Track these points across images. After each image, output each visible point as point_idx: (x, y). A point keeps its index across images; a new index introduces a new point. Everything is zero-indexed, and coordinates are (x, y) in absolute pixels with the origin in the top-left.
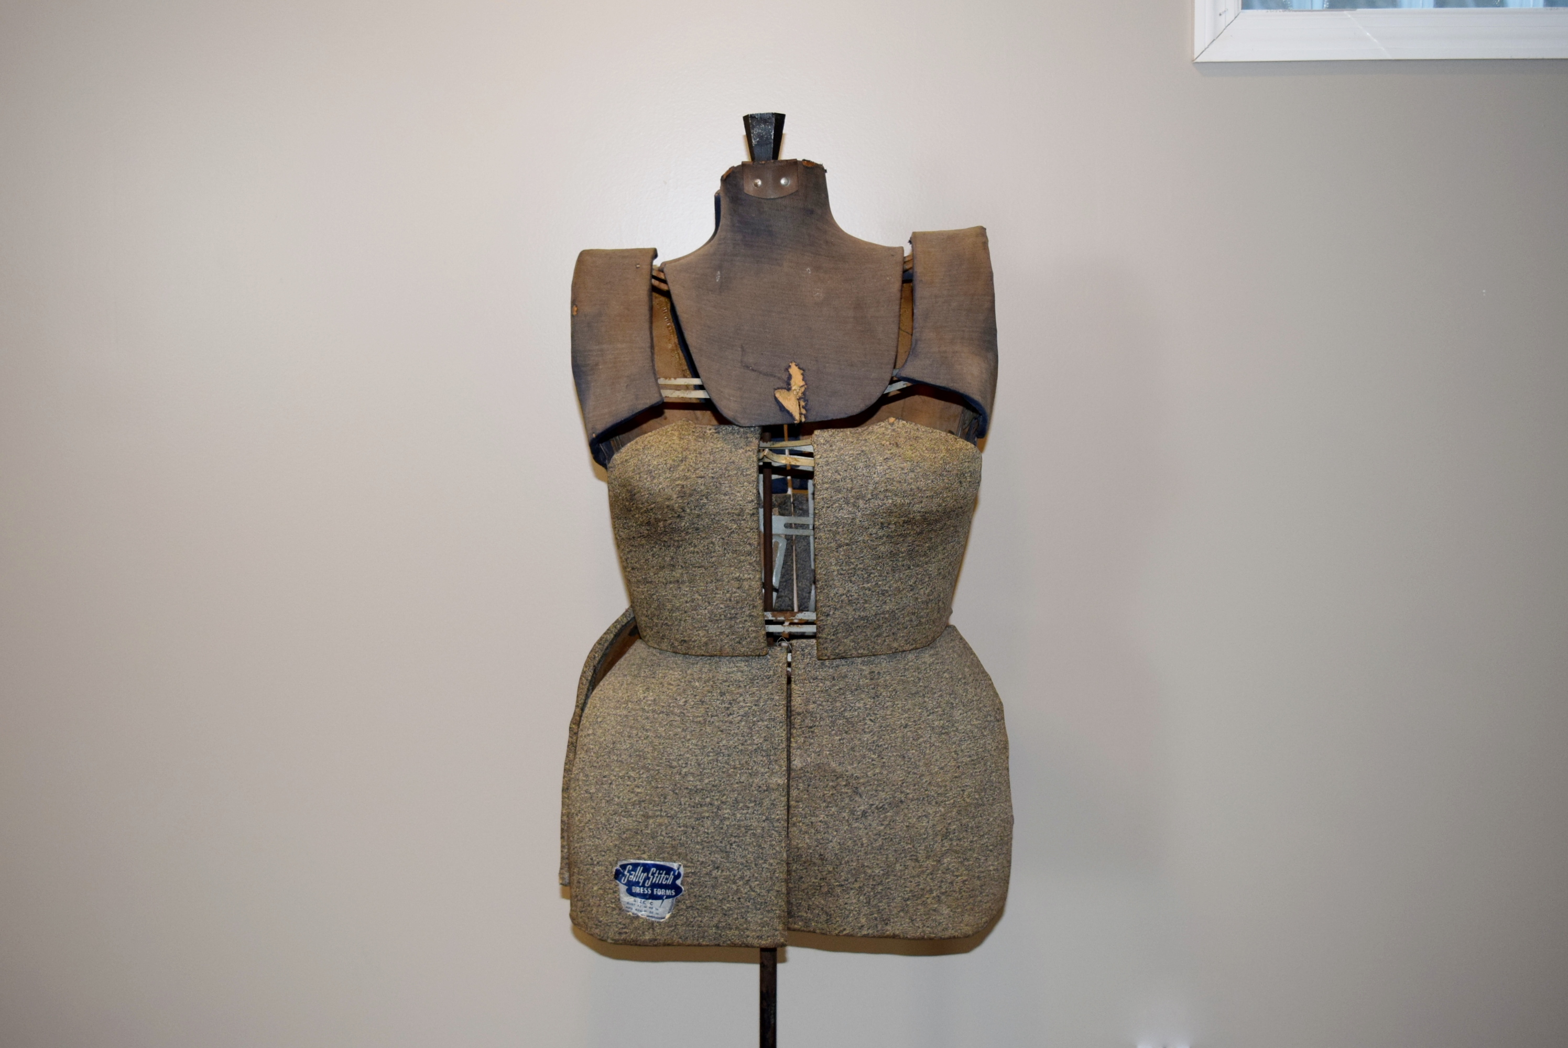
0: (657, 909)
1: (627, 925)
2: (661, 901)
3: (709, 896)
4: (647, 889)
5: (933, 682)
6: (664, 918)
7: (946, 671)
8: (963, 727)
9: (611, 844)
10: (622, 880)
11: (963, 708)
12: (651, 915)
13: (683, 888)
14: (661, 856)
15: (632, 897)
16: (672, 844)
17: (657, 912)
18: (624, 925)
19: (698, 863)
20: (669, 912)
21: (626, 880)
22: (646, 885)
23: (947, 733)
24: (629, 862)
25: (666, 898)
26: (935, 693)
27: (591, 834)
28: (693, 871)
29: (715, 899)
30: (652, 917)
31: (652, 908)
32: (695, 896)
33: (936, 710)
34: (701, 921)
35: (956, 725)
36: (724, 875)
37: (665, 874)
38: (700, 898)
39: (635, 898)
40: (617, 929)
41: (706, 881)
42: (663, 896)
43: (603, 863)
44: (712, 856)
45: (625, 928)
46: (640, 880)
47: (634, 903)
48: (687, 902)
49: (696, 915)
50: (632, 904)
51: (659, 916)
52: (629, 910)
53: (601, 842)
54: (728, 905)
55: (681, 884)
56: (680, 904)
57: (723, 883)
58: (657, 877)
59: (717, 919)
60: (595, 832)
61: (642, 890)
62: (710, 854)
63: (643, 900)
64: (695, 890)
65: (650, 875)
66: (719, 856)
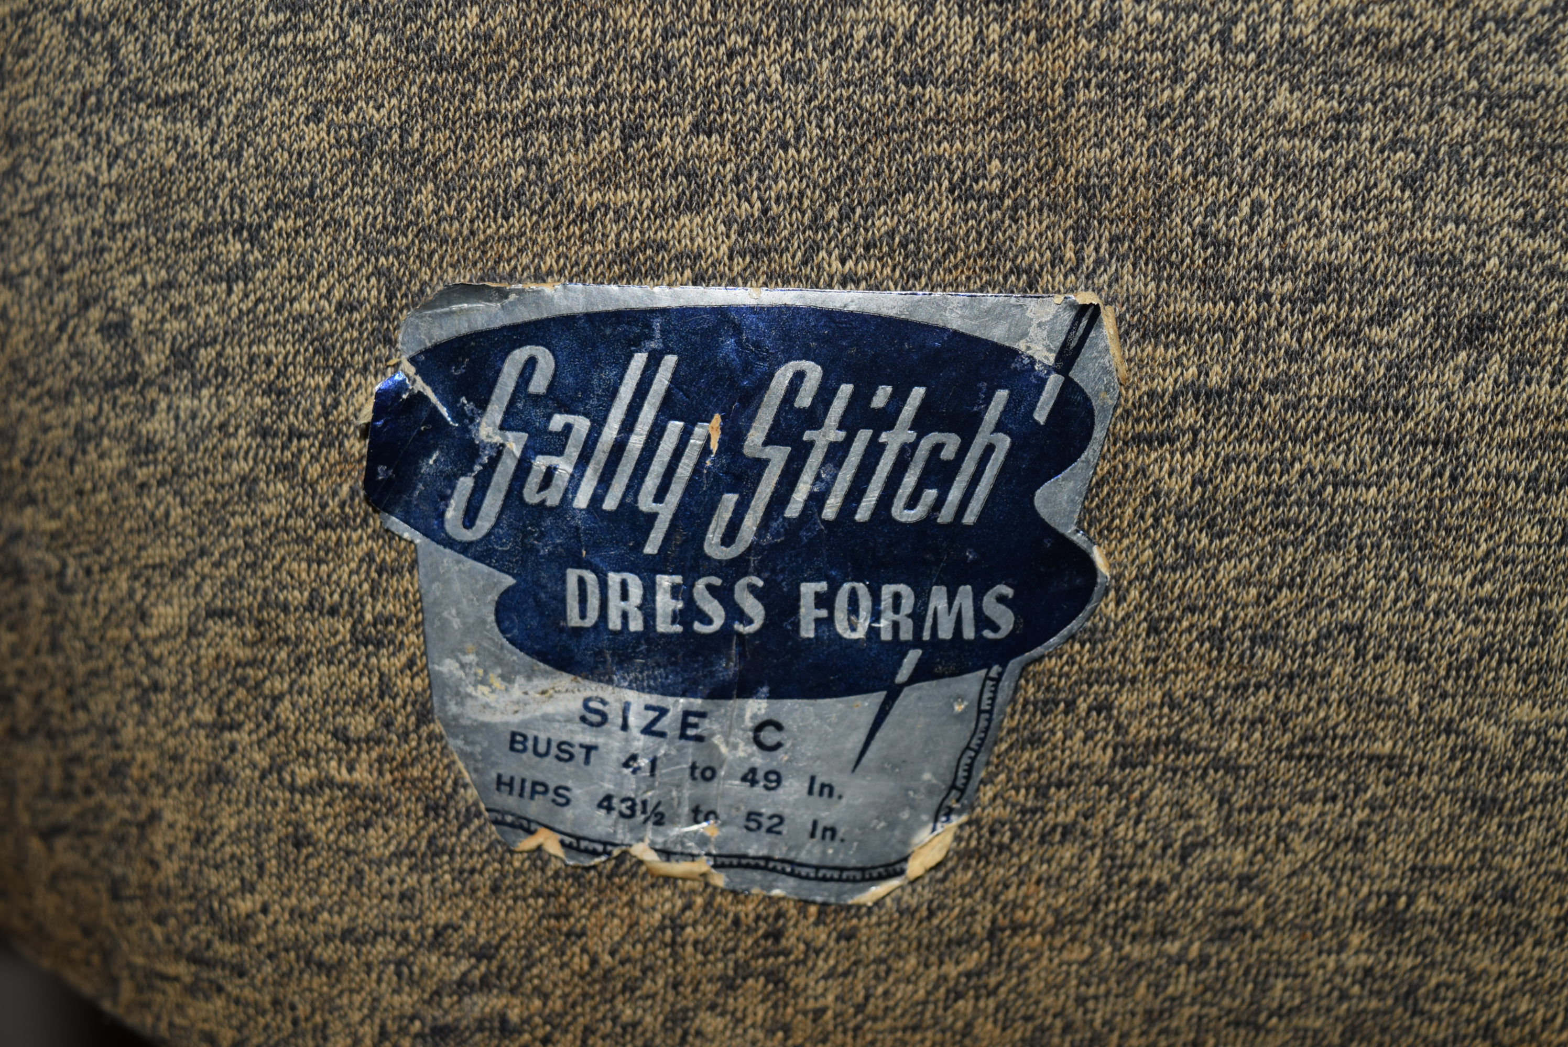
0: (828, 790)
1: (509, 956)
2: (868, 704)
3: (1353, 630)
4: (723, 595)
6: (893, 869)
9: (314, 136)
10: (453, 513)
12: (755, 848)
13: (1098, 556)
14: (882, 223)
15: (565, 680)
16: (1008, 85)
17: (828, 814)
18: (484, 954)
19: (1280, 287)
20: (942, 812)
21: (492, 503)
22: (713, 546)
24: (525, 314)
25: (921, 674)
27: (97, 74)
28: (1216, 377)
29: (1411, 654)
30: (765, 864)
31: (774, 779)
32: (1215, 637)
34: (1245, 881)
36: (1530, 412)
37: (921, 425)
38: (1270, 658)
39: (593, 689)
40: (407, 1000)
41: (1342, 481)
42: (898, 648)
43: (235, 355)
44: (1434, 206)
45: (485, 984)
46: (646, 503)
47: (583, 736)
48: (1127, 701)
49: (1209, 821)
50: (565, 752)
51: (851, 857)
52: (535, 808)
53: (199, 138)
54: (1524, 712)
55: (1087, 519)
56: (1058, 720)
57: (1514, 494)
58: (836, 454)
59: (1395, 848)
60: (130, 50)
61: (665, 603)
62: (1410, 181)
63: (677, 705)
64: (1227, 572)
65: (755, 438)
66: (1499, 209)
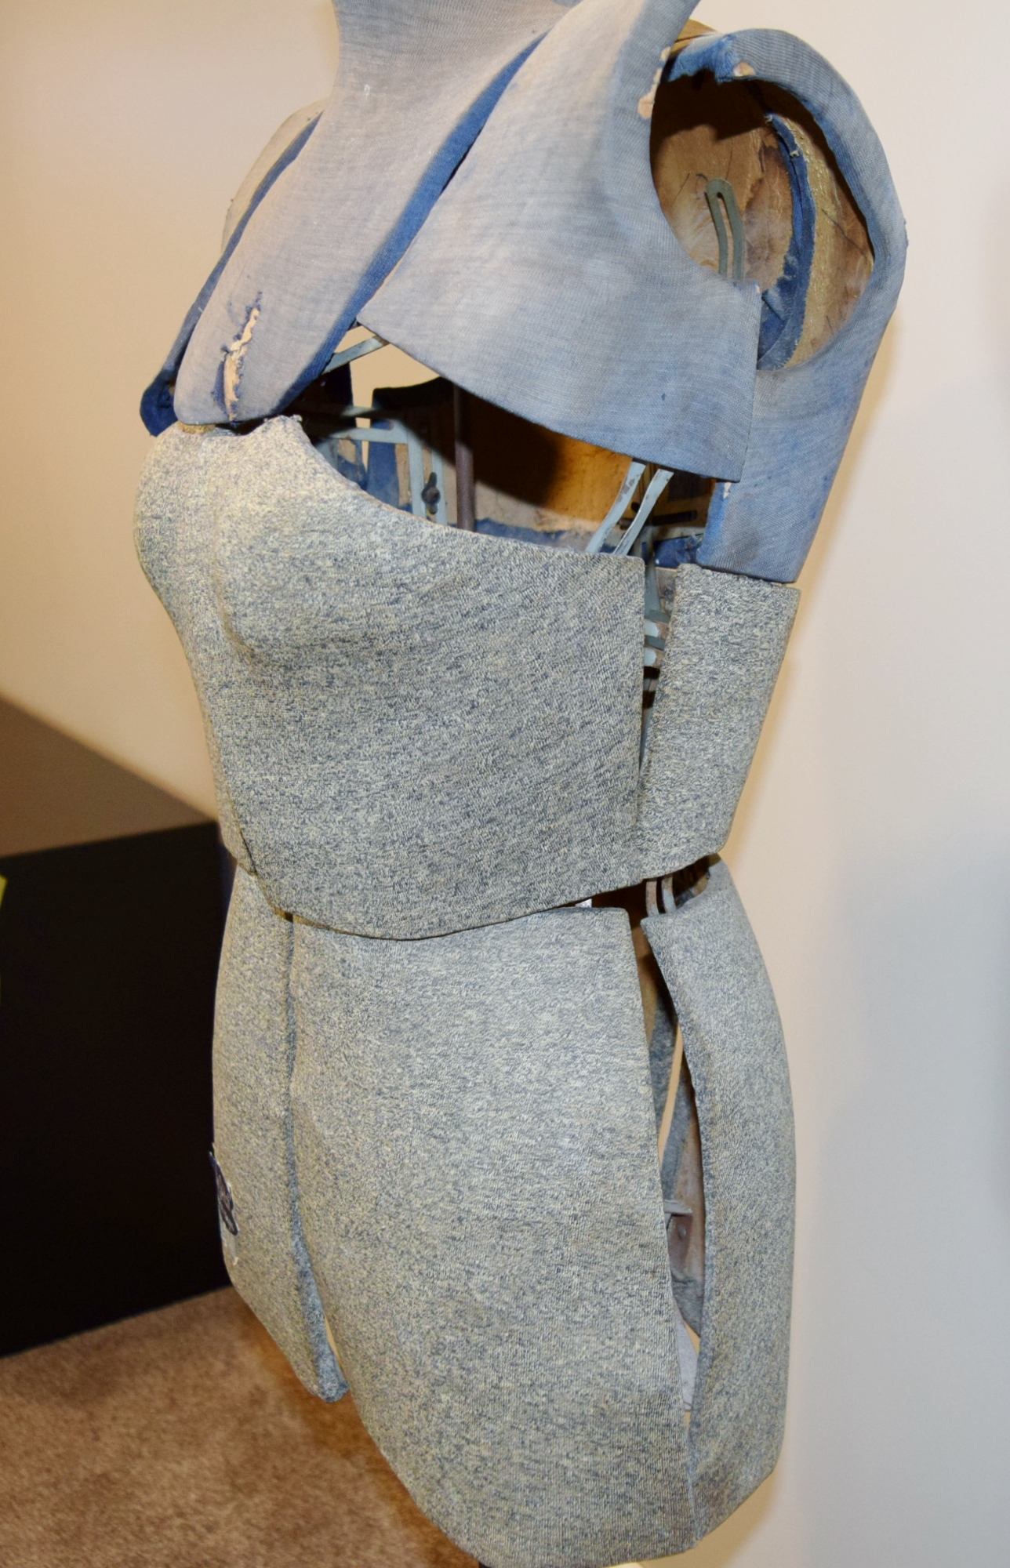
5: (433, 1019)
7: (476, 1005)
8: (480, 1138)
11: (488, 1097)
23: (444, 1140)
26: (433, 1044)
33: (428, 1082)
35: (465, 1128)
